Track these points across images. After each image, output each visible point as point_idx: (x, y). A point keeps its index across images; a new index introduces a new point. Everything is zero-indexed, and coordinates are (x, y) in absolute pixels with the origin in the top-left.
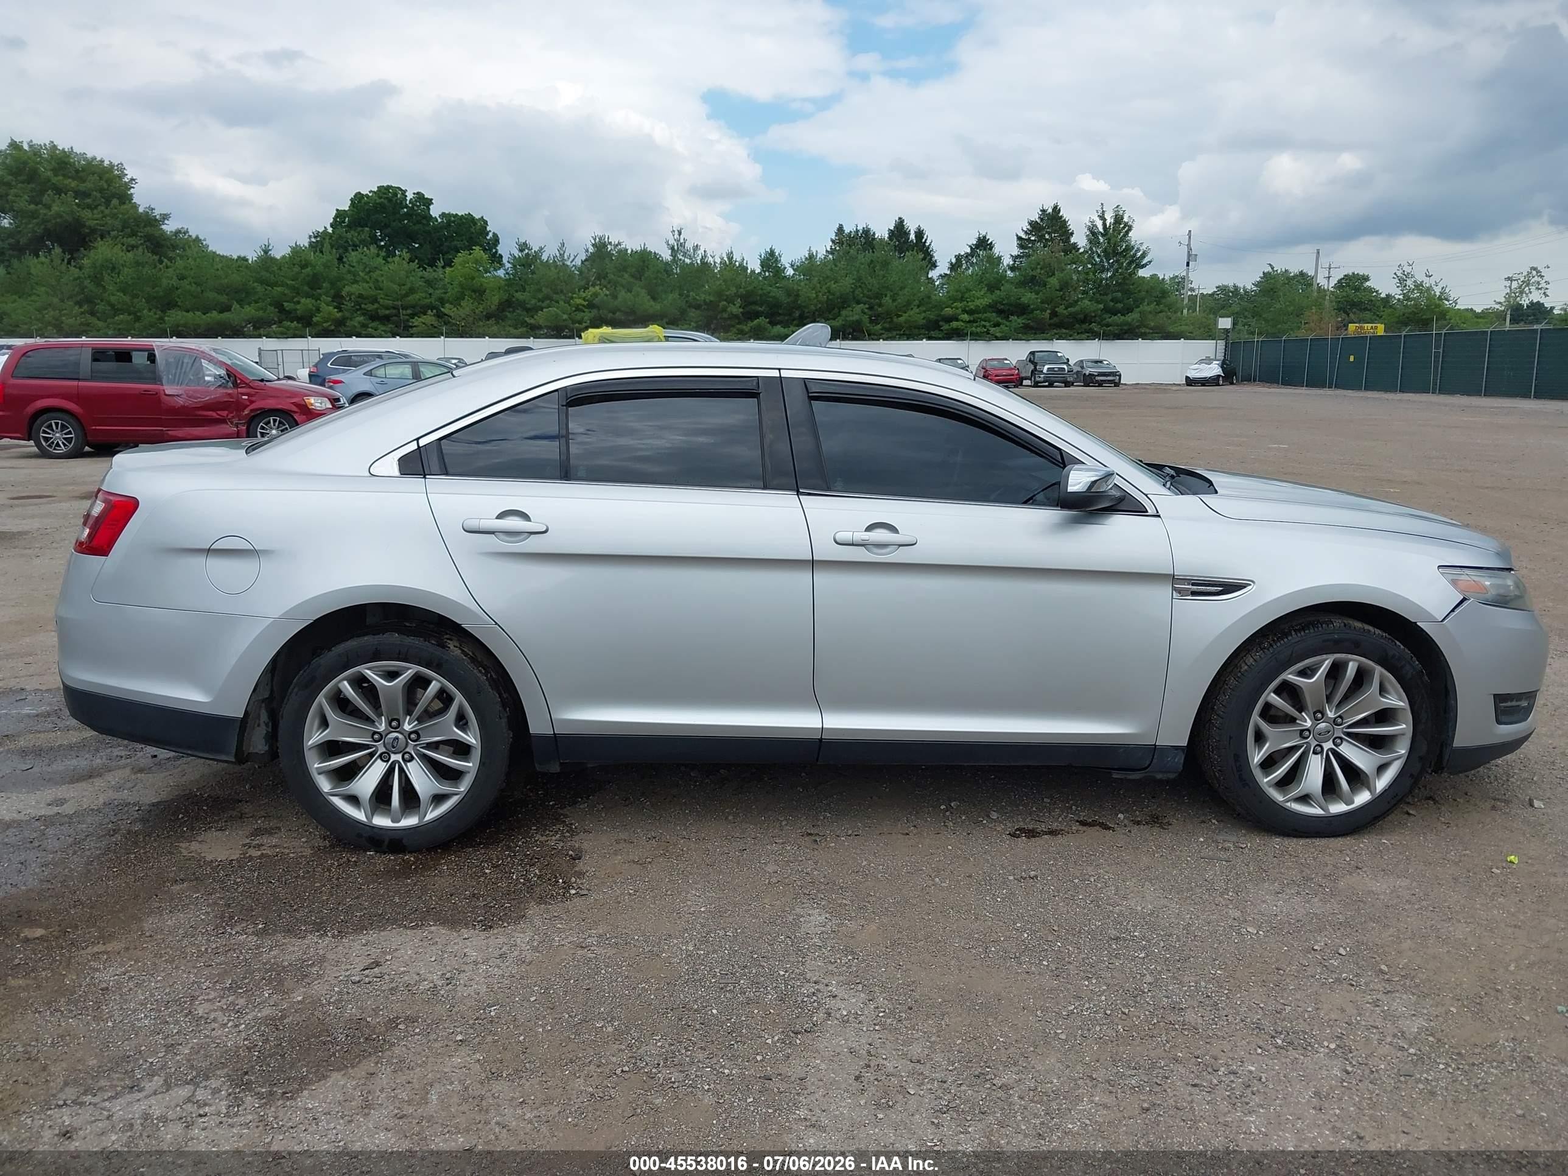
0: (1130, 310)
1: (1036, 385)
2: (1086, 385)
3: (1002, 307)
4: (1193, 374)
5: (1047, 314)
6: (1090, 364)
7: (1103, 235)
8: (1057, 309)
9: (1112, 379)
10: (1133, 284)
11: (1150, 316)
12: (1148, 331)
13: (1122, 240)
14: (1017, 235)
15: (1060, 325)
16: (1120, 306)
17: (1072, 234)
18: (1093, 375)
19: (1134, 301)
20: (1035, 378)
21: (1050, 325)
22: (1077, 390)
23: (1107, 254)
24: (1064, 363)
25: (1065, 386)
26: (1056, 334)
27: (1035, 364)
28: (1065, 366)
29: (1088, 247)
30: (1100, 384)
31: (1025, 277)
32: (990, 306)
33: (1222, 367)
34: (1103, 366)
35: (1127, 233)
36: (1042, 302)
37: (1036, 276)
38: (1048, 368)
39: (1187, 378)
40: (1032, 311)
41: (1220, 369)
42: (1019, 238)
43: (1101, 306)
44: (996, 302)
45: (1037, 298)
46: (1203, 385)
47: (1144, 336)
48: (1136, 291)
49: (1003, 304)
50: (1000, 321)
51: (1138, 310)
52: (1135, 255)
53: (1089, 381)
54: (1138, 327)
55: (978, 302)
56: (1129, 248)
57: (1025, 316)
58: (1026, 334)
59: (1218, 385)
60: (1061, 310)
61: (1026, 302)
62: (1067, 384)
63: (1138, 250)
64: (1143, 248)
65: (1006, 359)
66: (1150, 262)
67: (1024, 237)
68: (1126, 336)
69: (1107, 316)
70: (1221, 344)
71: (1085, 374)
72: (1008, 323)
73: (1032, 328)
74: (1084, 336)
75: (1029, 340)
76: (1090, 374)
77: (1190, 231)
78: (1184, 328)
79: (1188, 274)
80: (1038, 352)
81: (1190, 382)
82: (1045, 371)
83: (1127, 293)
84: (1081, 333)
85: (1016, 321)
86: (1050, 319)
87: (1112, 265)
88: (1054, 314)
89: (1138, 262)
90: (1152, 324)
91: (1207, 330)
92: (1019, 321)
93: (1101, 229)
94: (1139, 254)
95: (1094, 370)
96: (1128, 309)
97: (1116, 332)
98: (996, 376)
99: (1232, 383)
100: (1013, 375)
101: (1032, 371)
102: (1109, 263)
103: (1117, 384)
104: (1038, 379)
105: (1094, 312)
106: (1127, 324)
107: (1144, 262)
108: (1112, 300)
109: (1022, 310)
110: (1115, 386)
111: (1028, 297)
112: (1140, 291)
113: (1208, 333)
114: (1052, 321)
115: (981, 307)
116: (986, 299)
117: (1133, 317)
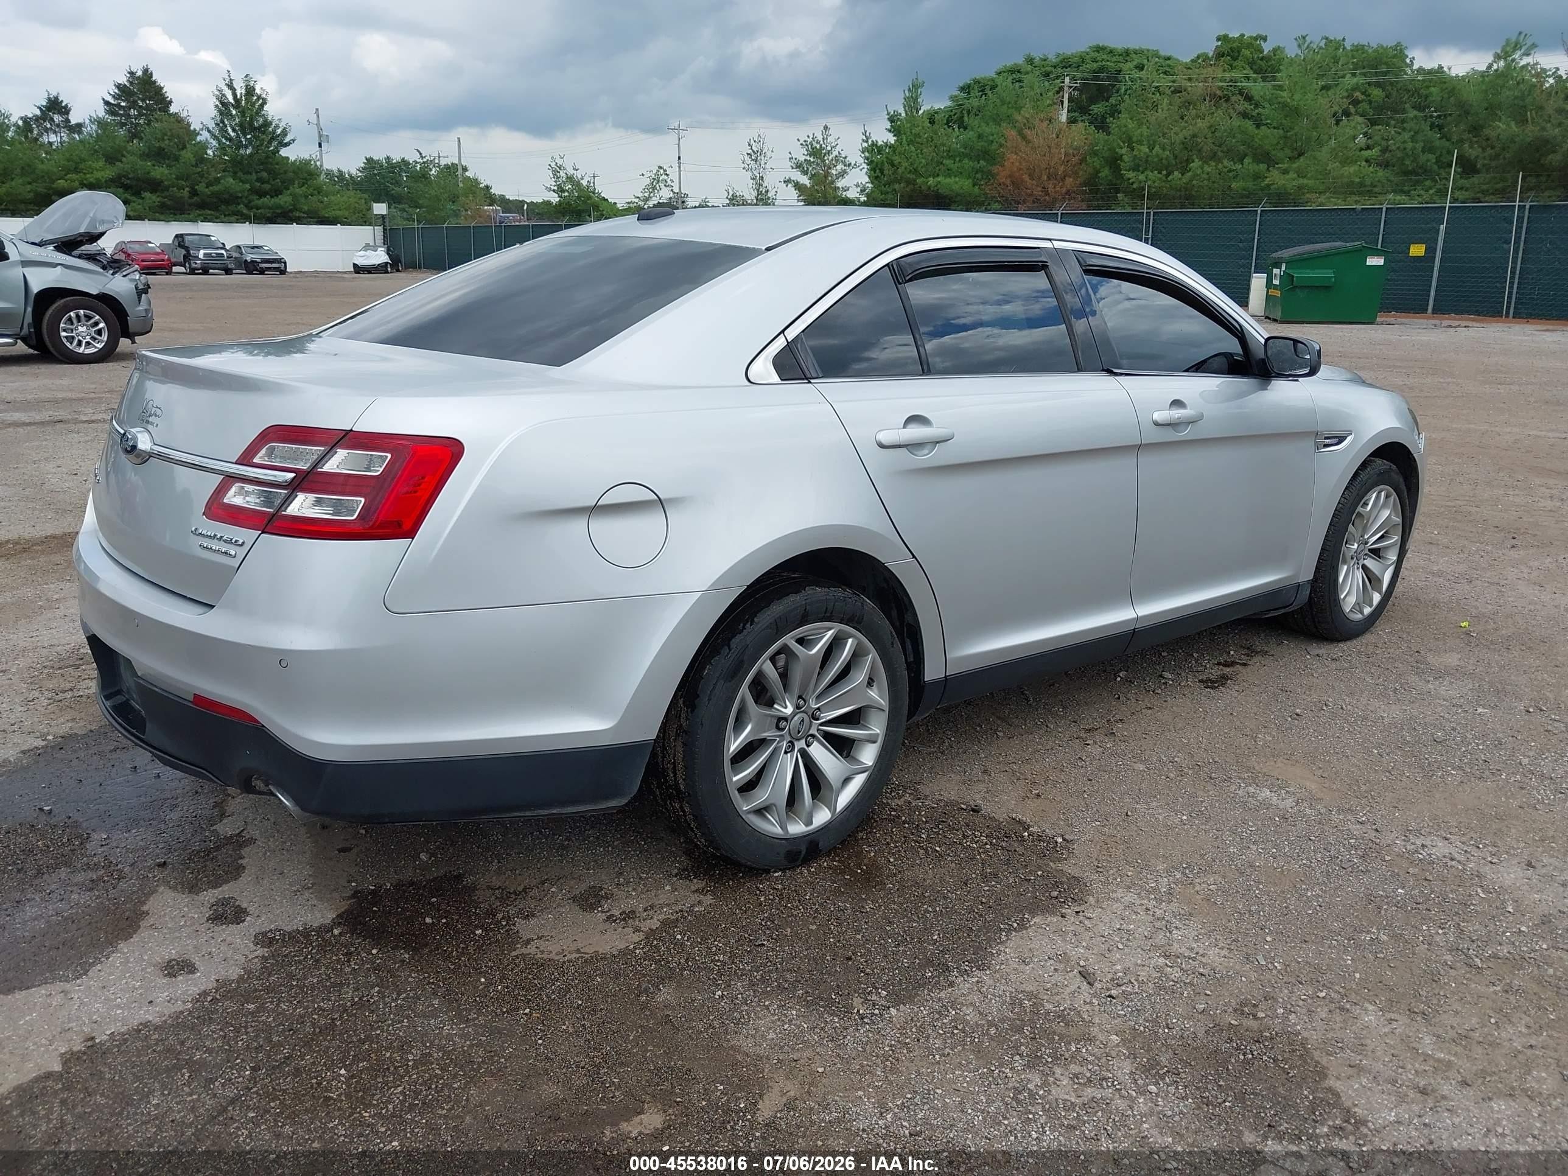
0: (277, 192)
1: (193, 272)
2: (250, 273)
3: (129, 182)
4: (361, 262)
5: (186, 193)
6: (249, 250)
7: (235, 107)
8: (196, 187)
9: (278, 267)
10: (277, 164)
11: (303, 200)
12: (302, 215)
13: (257, 113)
14: (103, 99)
15: (202, 206)
16: (267, 187)
17: (170, 102)
18: (256, 262)
19: (283, 182)
20: (190, 264)
21: (190, 205)
22: (239, 278)
23: (243, 128)
24: (221, 248)
25: (227, 274)
26: (200, 215)
27: (187, 249)
28: (223, 252)
29: (219, 119)
30: (262, 272)
31: (149, 148)
32: (112, 180)
33: (388, 254)
34: (263, 251)
35: (262, 106)
36: (177, 178)
37: (164, 149)
38: (205, 254)
39: (355, 265)
40: (167, 189)
41: (387, 257)
42: (107, 103)
43: (248, 186)
44: (119, 177)
45: (171, 174)
46: (370, 272)
47: (299, 221)
48: (281, 171)
49: (129, 179)
50: (129, 197)
51: (289, 192)
52: (274, 132)
53: (252, 268)
54: (291, 211)
55: (99, 175)
56: (267, 124)
57: (158, 194)
58: (162, 214)
59: (387, 272)
60: (201, 187)
61: (158, 177)
62: (228, 271)
63: (277, 126)
64: (282, 125)
65: (150, 243)
66: (294, 141)
67: (112, 101)
68: (279, 220)
69: (255, 197)
70: (379, 230)
71: (246, 260)
72: (141, 201)
73: (168, 208)
74: (233, 218)
75: (169, 221)
76: (252, 261)
77: (317, 109)
78: (338, 213)
79: (321, 156)
80: (187, 235)
81: (358, 269)
82: (201, 256)
83: (274, 174)
84: (229, 215)
85: (150, 199)
86: (190, 198)
87: (250, 141)
88: (194, 193)
89: (280, 140)
90: (306, 208)
91: (361, 215)
92: (154, 197)
93: (231, 99)
94: (279, 131)
95: (257, 257)
96: (276, 191)
97: (269, 215)
98: (143, 261)
99: (398, 271)
100: (163, 260)
101: (184, 256)
102: (246, 139)
103: (283, 272)
104: (194, 265)
105: (240, 192)
106: (279, 207)
107: (287, 140)
108: (258, 180)
109: (155, 186)
110: (281, 274)
111: (160, 172)
112: (285, 172)
113: (364, 219)
114: (193, 201)
115: (103, 180)
116: (108, 172)
117: (284, 200)
